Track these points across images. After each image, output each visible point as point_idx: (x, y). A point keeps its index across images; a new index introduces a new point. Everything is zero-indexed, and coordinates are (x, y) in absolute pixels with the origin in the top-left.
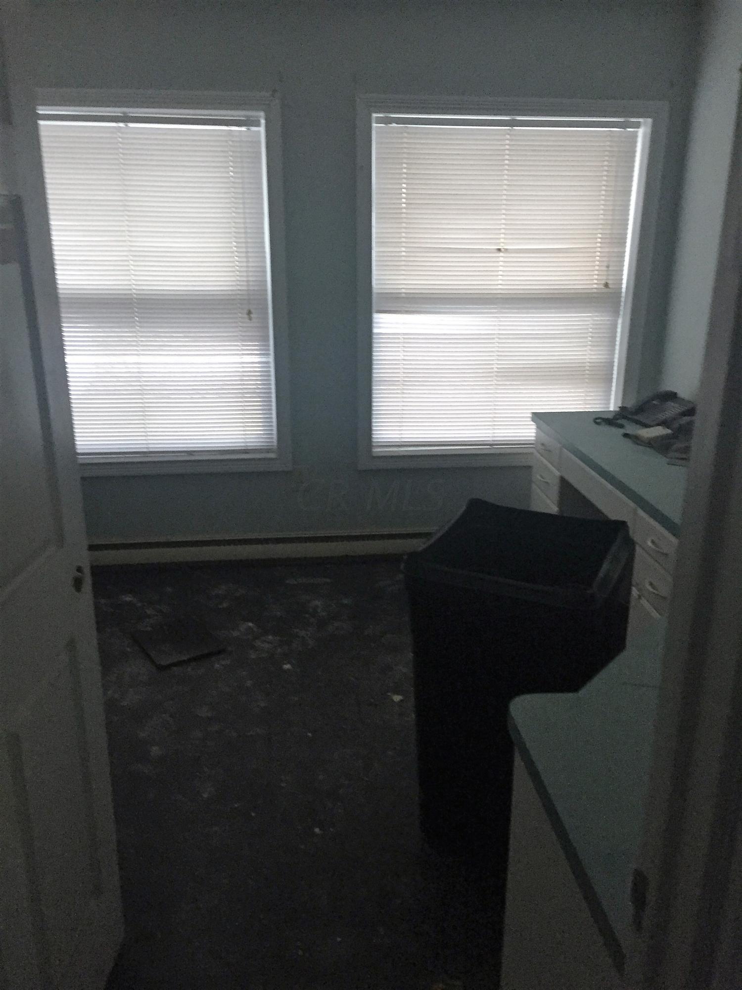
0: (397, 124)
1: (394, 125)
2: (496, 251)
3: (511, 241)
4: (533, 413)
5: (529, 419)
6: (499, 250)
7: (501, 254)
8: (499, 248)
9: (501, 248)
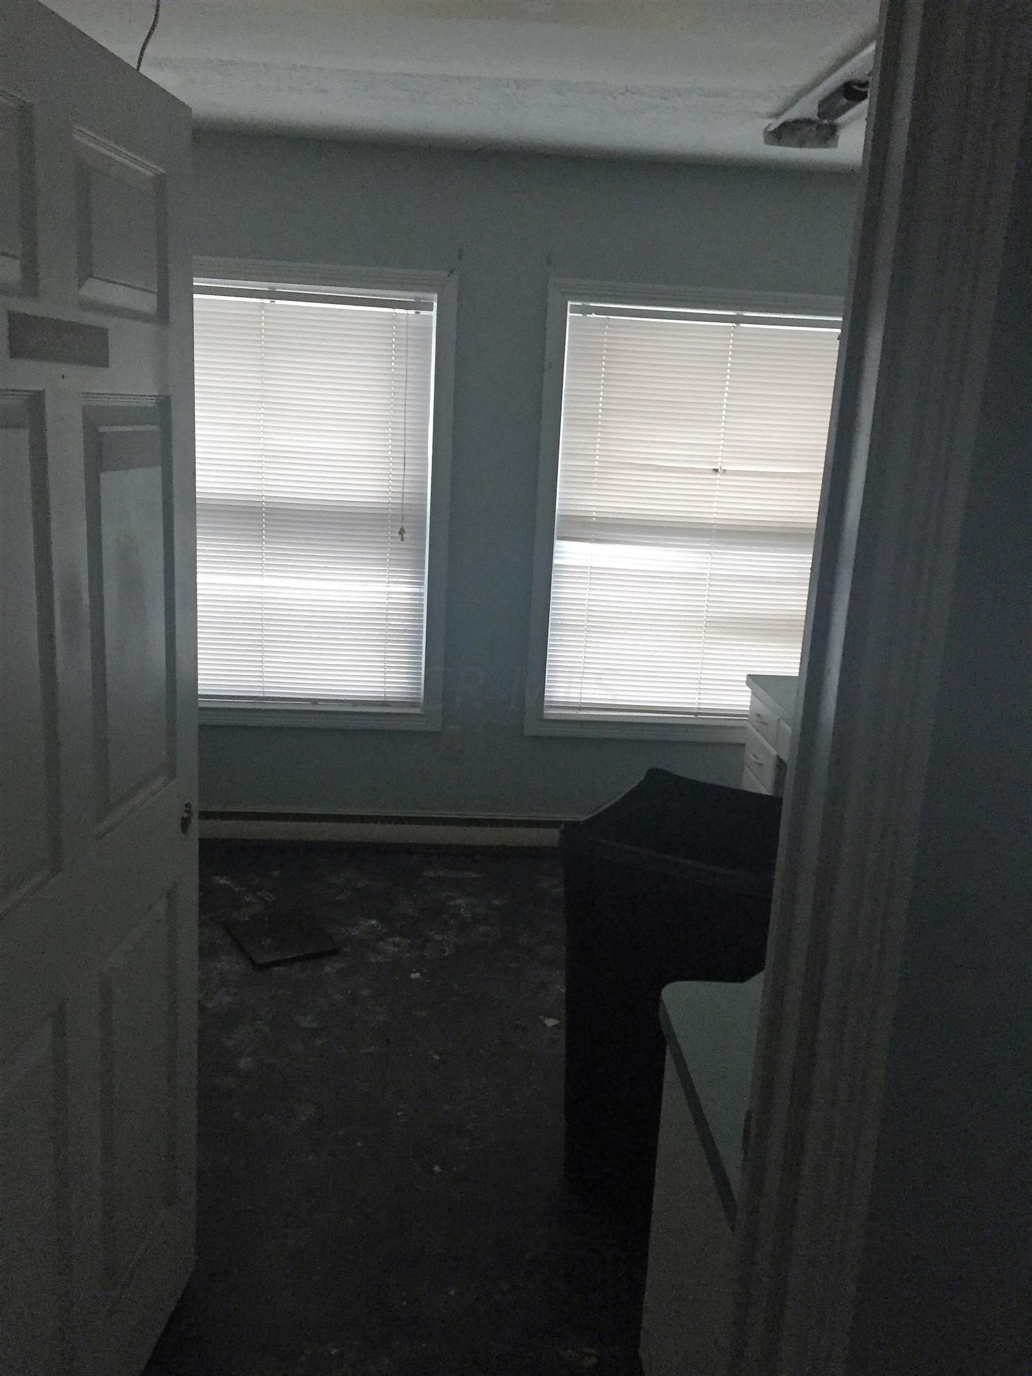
0: (596, 314)
1: (594, 315)
2: (711, 471)
3: (732, 461)
4: (749, 675)
5: (745, 684)
6: (716, 470)
7: (718, 476)
8: (716, 468)
9: (718, 468)
